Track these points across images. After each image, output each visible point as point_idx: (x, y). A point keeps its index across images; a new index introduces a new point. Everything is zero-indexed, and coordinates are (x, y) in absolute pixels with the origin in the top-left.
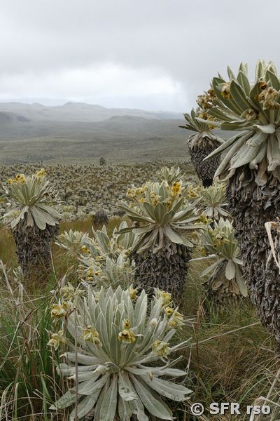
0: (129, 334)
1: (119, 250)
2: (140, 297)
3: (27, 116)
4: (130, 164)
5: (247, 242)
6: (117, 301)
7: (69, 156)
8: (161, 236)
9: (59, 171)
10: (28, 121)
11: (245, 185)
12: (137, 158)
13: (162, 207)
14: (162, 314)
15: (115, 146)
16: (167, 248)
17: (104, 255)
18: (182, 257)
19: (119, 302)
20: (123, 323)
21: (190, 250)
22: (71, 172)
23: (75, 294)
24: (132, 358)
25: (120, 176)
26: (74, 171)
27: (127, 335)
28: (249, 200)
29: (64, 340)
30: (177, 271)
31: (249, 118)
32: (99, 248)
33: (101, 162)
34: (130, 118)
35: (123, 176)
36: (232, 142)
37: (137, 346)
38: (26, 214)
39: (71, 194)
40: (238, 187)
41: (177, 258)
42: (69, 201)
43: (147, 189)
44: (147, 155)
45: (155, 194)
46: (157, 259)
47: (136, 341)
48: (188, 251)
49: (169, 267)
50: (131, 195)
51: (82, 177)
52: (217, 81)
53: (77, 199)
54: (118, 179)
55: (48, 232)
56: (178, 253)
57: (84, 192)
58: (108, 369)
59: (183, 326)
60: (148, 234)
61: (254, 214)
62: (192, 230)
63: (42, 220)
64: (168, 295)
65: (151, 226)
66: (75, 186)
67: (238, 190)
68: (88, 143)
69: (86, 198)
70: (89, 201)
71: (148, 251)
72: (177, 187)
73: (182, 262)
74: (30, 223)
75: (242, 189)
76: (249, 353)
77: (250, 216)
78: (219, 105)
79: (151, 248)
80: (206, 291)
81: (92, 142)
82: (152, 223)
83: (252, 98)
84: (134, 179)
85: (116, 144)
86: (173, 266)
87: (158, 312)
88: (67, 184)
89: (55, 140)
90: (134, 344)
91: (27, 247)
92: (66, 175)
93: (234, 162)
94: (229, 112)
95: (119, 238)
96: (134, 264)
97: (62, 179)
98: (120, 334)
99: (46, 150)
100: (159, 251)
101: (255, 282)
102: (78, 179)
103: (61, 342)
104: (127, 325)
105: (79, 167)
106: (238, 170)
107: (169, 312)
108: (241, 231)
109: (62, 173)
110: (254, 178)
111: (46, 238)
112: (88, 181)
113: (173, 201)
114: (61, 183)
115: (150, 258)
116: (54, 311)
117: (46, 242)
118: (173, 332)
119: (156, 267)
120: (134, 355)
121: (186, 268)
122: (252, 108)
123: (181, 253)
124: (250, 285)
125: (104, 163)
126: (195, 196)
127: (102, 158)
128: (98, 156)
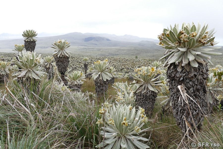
0: (125, 123)
1: (131, 91)
2: (133, 109)
3: (110, 39)
4: (147, 59)
5: (173, 93)
6: (123, 110)
7: (124, 54)
8: (146, 87)
9: (120, 60)
10: (110, 41)
11: (173, 71)
12: (150, 57)
13: (147, 76)
14: (140, 116)
15: (142, 52)
16: (148, 92)
17: (126, 92)
18: (154, 96)
19: (125, 110)
20: (124, 118)
21: (157, 93)
22: (124, 60)
23: (109, 106)
24: (126, 132)
25: (143, 63)
26: (125, 60)
27: (124, 123)
28: (174, 76)
29: (102, 122)
30: (151, 101)
31: (176, 45)
32: (124, 90)
33: (136, 57)
34: (148, 42)
35: (144, 63)
36: (170, 53)
37: (129, 127)
38: (99, 75)
39: (124, 69)
40: (171, 71)
41: (152, 96)
42: (123, 71)
43: (142, 69)
44: (154, 56)
45: (145, 71)
46: (143, 96)
47: (128, 126)
48: (156, 94)
49: (148, 99)
50: (136, 71)
51: (128, 62)
52: (165, 30)
53: (125, 71)
54: (142, 64)
55: (107, 82)
56: (152, 94)
57: (129, 68)
58: (117, 135)
59: (147, 122)
60: (141, 86)
61: (176, 82)
62: (159, 86)
63: (105, 77)
64: (143, 110)
65: (143, 83)
66: (125, 66)
67: (170, 72)
68: (132, 50)
69: (129, 71)
70: (130, 72)
71: (140, 92)
72: (153, 69)
73: (153, 98)
74: (101, 78)
75: (172, 72)
76: (174, 135)
77: (175, 83)
78: (165, 39)
79: (142, 91)
80: (162, 110)
81: (134, 50)
82: (143, 82)
83: (178, 37)
84: (148, 65)
85: (142, 51)
86: (150, 99)
87: (139, 116)
88: (123, 65)
89: (120, 48)
90: (127, 127)
91: (99, 87)
92: (122, 61)
93: (169, 61)
94: (170, 42)
95: (131, 86)
96: (135, 97)
97: (121, 63)
98: (122, 123)
99: (116, 52)
100: (145, 93)
101: (175, 108)
102: (127, 63)
103: (101, 123)
104: (125, 119)
105: (127, 59)
106: (171, 64)
107: (142, 116)
108: (171, 88)
109: (121, 61)
110: (177, 68)
111: (106, 84)
112: (131, 64)
113: (151, 74)
114: (120, 64)
115: (141, 95)
116: (100, 111)
117: (106, 86)
118: (143, 124)
119: (143, 98)
120: (127, 131)
121: (155, 100)
122: (178, 41)
123: (153, 94)
124: (173, 109)
125: (137, 58)
126: (160, 73)
127: (136, 56)
128: (135, 55)
